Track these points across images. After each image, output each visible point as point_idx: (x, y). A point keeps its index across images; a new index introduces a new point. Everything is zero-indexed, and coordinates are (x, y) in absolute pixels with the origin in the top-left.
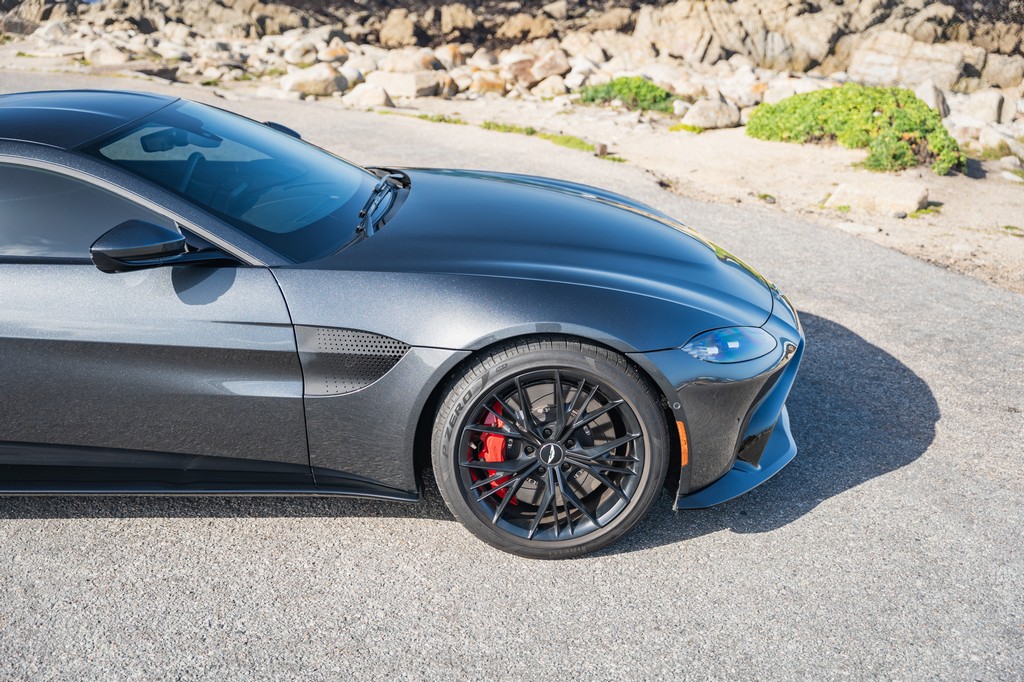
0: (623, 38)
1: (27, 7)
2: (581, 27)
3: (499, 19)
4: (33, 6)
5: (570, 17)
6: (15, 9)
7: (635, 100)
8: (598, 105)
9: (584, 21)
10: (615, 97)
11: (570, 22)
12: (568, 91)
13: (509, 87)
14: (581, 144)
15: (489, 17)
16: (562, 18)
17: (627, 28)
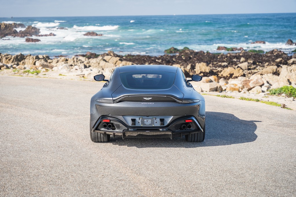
0: (276, 77)
1: (28, 60)
2: (255, 73)
3: (220, 69)
4: (30, 60)
5: (249, 69)
6: (23, 61)
7: (290, 94)
8: (277, 95)
9: (255, 71)
10: (283, 93)
11: (250, 71)
12: (263, 92)
13: (240, 90)
14: (276, 104)
15: (214, 68)
16: (245, 69)
17: (276, 73)
